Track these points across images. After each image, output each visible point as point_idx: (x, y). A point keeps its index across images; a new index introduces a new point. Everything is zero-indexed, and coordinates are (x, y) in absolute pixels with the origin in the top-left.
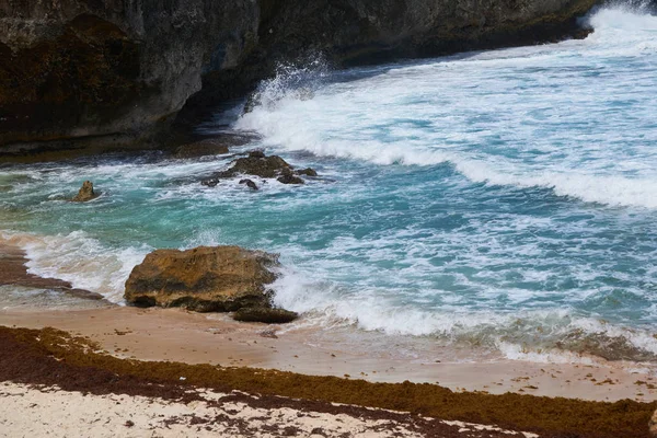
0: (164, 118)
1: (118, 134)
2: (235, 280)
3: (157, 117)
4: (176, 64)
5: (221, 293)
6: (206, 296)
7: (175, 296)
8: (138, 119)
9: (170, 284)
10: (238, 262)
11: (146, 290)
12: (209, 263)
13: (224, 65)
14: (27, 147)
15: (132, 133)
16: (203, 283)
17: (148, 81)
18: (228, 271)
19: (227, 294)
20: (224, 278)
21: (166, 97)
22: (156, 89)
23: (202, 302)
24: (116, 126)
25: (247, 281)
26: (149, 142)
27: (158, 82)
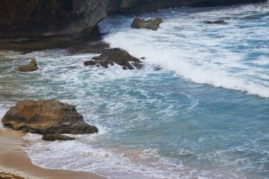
0: (86, 30)
1: (64, 36)
2: (49, 119)
3: (82, 29)
4: (92, 6)
5: (41, 125)
6: (33, 126)
7: (21, 125)
8: (73, 29)
9: (20, 118)
10: (52, 110)
11: (10, 120)
12: (39, 109)
13: (122, 6)
14: (25, 39)
15: (70, 35)
16: (34, 119)
17: (77, 13)
18: (47, 114)
19: (44, 125)
20: (43, 117)
21: (86, 20)
22: (82, 16)
23: (32, 129)
24: (63, 32)
25: (54, 120)
26: (78, 39)
27: (83, 13)
